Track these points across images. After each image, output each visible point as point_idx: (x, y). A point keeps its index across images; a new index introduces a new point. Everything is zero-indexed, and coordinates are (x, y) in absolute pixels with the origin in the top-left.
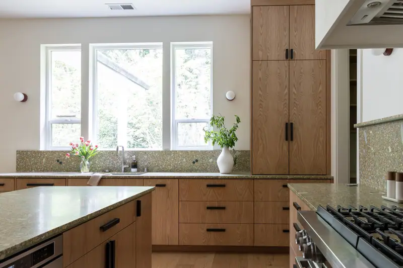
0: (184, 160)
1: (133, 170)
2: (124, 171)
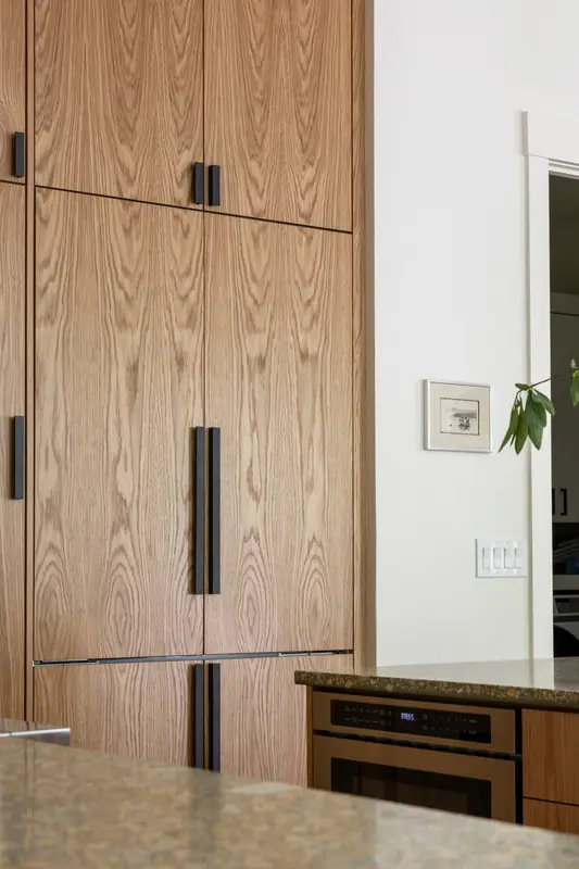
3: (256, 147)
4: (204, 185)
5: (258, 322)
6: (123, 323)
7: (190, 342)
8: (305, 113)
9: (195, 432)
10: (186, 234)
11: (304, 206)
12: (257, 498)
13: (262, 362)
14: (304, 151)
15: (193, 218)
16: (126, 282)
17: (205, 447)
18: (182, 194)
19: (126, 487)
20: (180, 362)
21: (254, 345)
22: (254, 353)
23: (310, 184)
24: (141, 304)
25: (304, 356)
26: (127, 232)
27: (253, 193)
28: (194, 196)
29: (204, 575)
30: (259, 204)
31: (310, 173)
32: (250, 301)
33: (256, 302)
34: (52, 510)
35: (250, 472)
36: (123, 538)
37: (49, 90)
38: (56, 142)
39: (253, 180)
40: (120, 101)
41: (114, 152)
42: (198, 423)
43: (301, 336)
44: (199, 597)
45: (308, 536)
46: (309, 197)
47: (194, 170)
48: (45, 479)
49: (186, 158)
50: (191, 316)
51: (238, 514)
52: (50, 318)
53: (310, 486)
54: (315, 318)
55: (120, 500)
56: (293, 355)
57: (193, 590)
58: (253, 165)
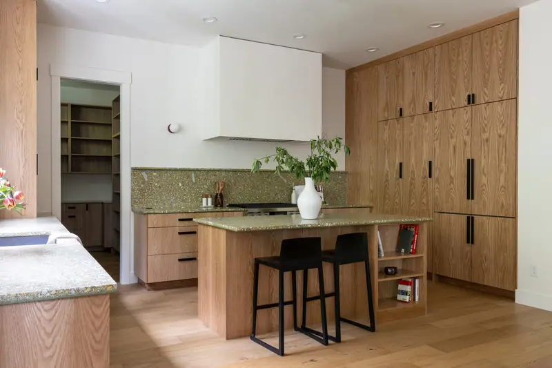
3: (485, 84)
4: (471, 99)
5: (486, 130)
6: (452, 137)
7: (467, 139)
8: (501, 70)
9: (468, 160)
10: (467, 113)
11: (500, 95)
12: (485, 176)
13: (487, 140)
14: (500, 80)
15: (469, 108)
16: (453, 129)
17: (470, 164)
18: (466, 103)
19: (452, 174)
20: (465, 143)
21: (485, 136)
22: (485, 137)
23: (502, 89)
24: (455, 133)
25: (500, 136)
26: (453, 116)
27: (485, 96)
28: (469, 103)
29: (470, 194)
30: (487, 99)
31: (502, 85)
32: (484, 125)
33: (486, 125)
34: (437, 180)
35: (484, 170)
36: (452, 185)
37: (438, 89)
38: (439, 101)
39: (486, 94)
40: (452, 86)
41: (451, 99)
42: (470, 158)
43: (499, 132)
44: (470, 200)
45: (501, 185)
46: (502, 92)
47: (469, 96)
48: (435, 173)
49: (468, 94)
50: (468, 132)
51: (480, 180)
52: (437, 139)
53: (501, 171)
54: (503, 125)
55: (451, 177)
56: (497, 137)
57: (468, 198)
58: (485, 89)
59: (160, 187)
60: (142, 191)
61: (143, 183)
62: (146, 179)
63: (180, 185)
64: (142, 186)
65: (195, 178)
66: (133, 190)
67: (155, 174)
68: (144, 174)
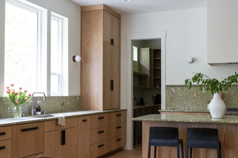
0: (58, 104)
1: (39, 113)
2: (34, 115)
59: (182, 96)
60: (172, 99)
61: (173, 94)
62: (174, 92)
63: (195, 95)
64: (172, 96)
65: (205, 90)
66: (166, 98)
67: (179, 88)
68: (172, 88)
